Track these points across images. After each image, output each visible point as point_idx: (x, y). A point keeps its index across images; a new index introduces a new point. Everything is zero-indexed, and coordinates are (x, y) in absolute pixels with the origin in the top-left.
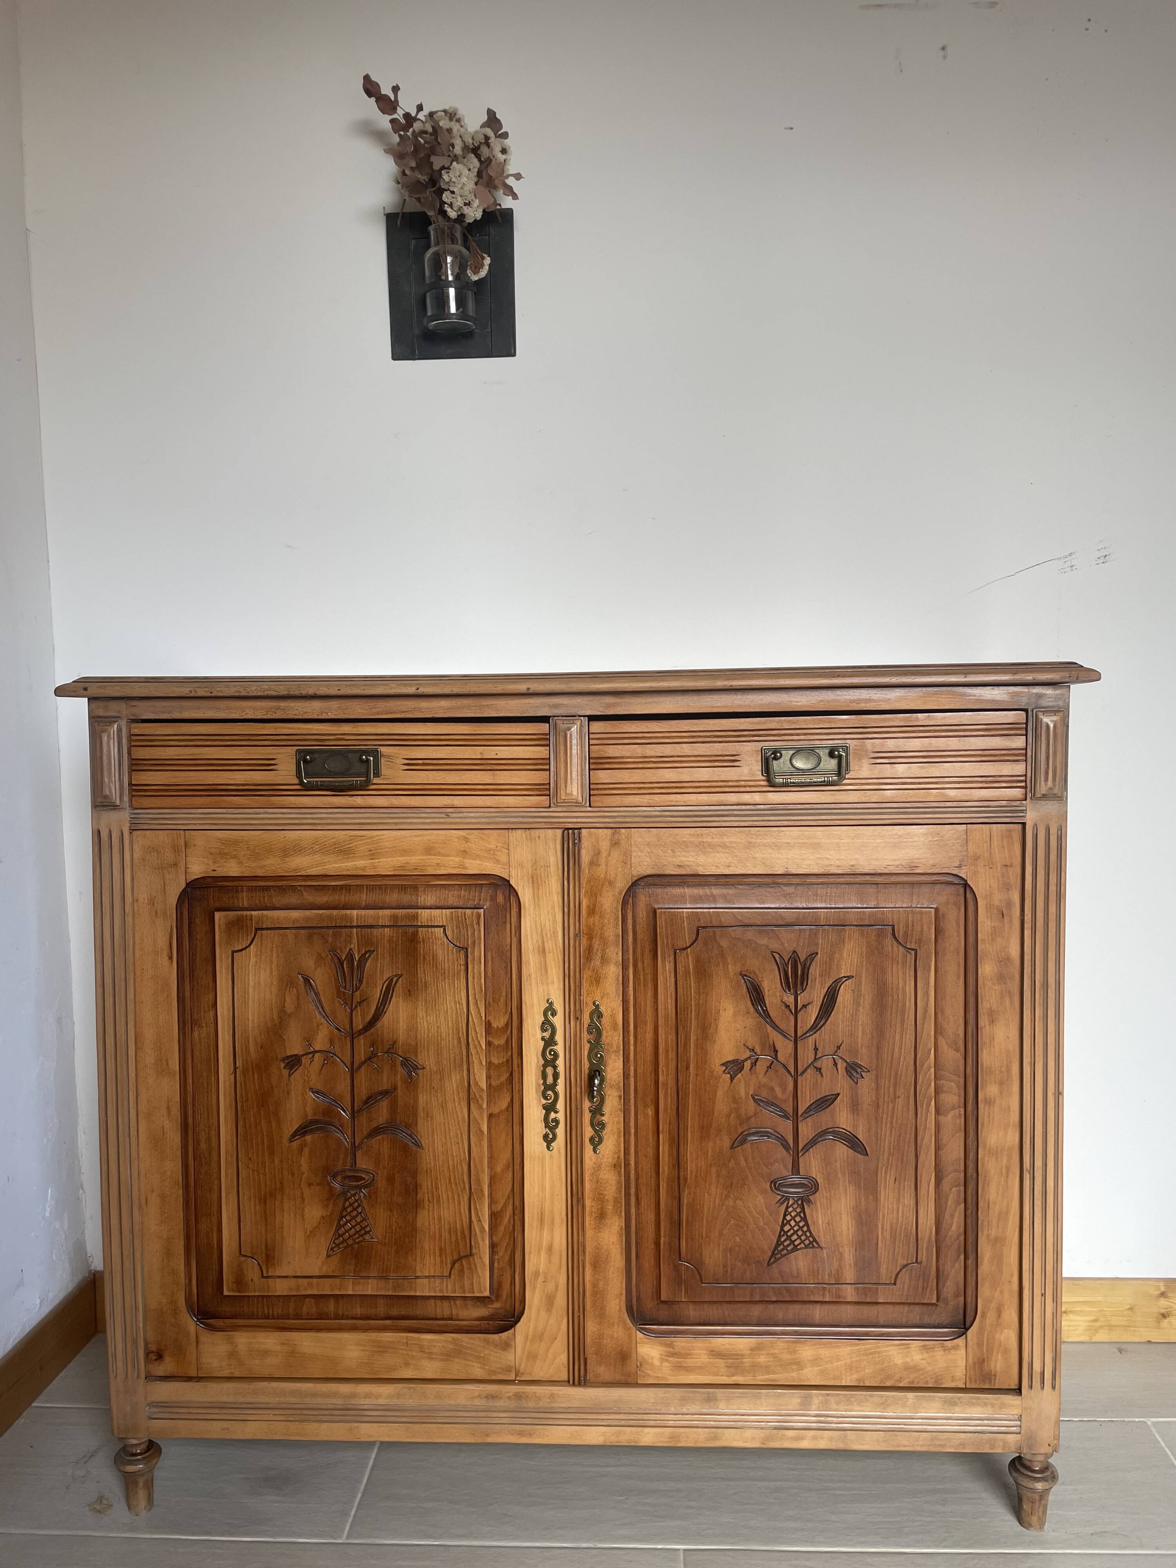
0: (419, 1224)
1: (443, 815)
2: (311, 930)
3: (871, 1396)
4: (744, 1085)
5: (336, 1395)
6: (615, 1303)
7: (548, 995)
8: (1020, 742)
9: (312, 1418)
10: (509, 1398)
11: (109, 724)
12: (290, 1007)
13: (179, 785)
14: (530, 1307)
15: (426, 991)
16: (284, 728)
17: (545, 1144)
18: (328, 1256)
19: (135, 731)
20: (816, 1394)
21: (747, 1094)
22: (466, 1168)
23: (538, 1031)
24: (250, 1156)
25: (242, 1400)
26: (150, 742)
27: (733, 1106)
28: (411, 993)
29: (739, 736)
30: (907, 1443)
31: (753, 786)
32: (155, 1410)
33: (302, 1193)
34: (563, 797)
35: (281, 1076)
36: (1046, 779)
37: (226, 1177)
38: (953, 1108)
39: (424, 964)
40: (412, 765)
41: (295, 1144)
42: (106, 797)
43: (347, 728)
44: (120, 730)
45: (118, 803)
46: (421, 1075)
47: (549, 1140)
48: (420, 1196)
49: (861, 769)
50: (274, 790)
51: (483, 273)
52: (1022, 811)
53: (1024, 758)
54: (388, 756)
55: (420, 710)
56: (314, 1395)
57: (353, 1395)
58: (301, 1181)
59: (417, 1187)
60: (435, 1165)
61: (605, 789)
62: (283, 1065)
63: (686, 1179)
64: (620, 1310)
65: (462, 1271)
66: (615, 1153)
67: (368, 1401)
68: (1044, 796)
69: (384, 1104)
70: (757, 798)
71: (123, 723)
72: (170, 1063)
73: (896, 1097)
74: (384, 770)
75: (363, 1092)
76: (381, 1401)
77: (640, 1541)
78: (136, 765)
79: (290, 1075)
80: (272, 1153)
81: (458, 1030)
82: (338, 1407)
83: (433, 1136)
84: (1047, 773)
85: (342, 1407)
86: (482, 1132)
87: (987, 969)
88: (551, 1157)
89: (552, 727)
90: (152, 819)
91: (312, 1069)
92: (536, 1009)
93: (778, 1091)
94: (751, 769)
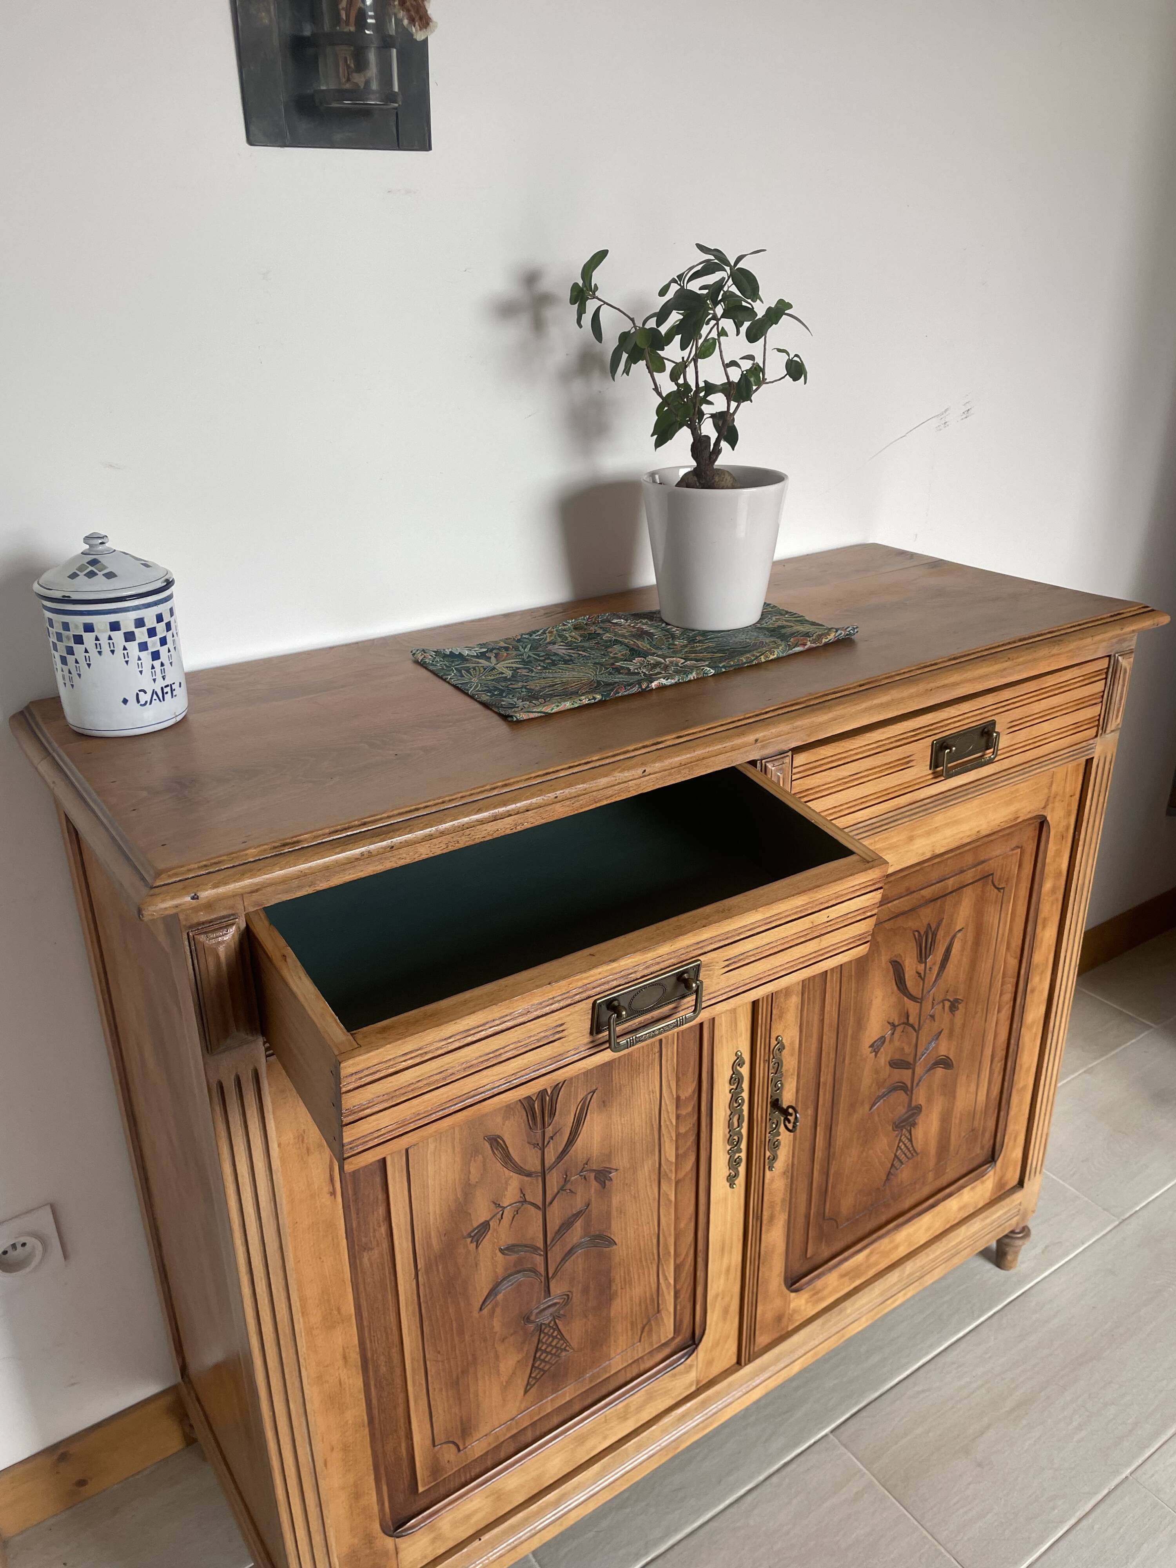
0: (612, 1314)
4: (883, 1056)
6: (777, 1279)
7: (737, 1047)
8: (1098, 687)
12: (474, 1176)
14: (710, 1325)
15: (620, 1094)
17: (728, 1184)
18: (526, 1392)
21: (885, 1061)
22: (655, 1241)
23: (727, 1085)
24: (439, 1349)
27: (875, 1076)
28: (604, 1104)
31: (921, 783)
33: (496, 1351)
35: (468, 1252)
37: (414, 1385)
38: (1007, 1003)
39: (619, 1068)
41: (485, 1311)
46: (614, 1179)
47: (731, 1180)
48: (614, 1288)
52: (1092, 747)
53: (1101, 700)
58: (494, 1341)
59: (610, 1282)
60: (627, 1255)
62: (469, 1240)
63: (834, 1153)
64: (780, 1284)
65: (651, 1330)
66: (786, 1161)
68: (1111, 731)
69: (579, 1224)
70: (923, 793)
72: (343, 1311)
73: (976, 1013)
75: (554, 1223)
77: (796, 1445)
79: (477, 1247)
80: (461, 1333)
81: (651, 1118)
83: (626, 1229)
86: (670, 1201)
88: (733, 1193)
91: (501, 1230)
92: (725, 1068)
93: (907, 1050)
94: (921, 766)
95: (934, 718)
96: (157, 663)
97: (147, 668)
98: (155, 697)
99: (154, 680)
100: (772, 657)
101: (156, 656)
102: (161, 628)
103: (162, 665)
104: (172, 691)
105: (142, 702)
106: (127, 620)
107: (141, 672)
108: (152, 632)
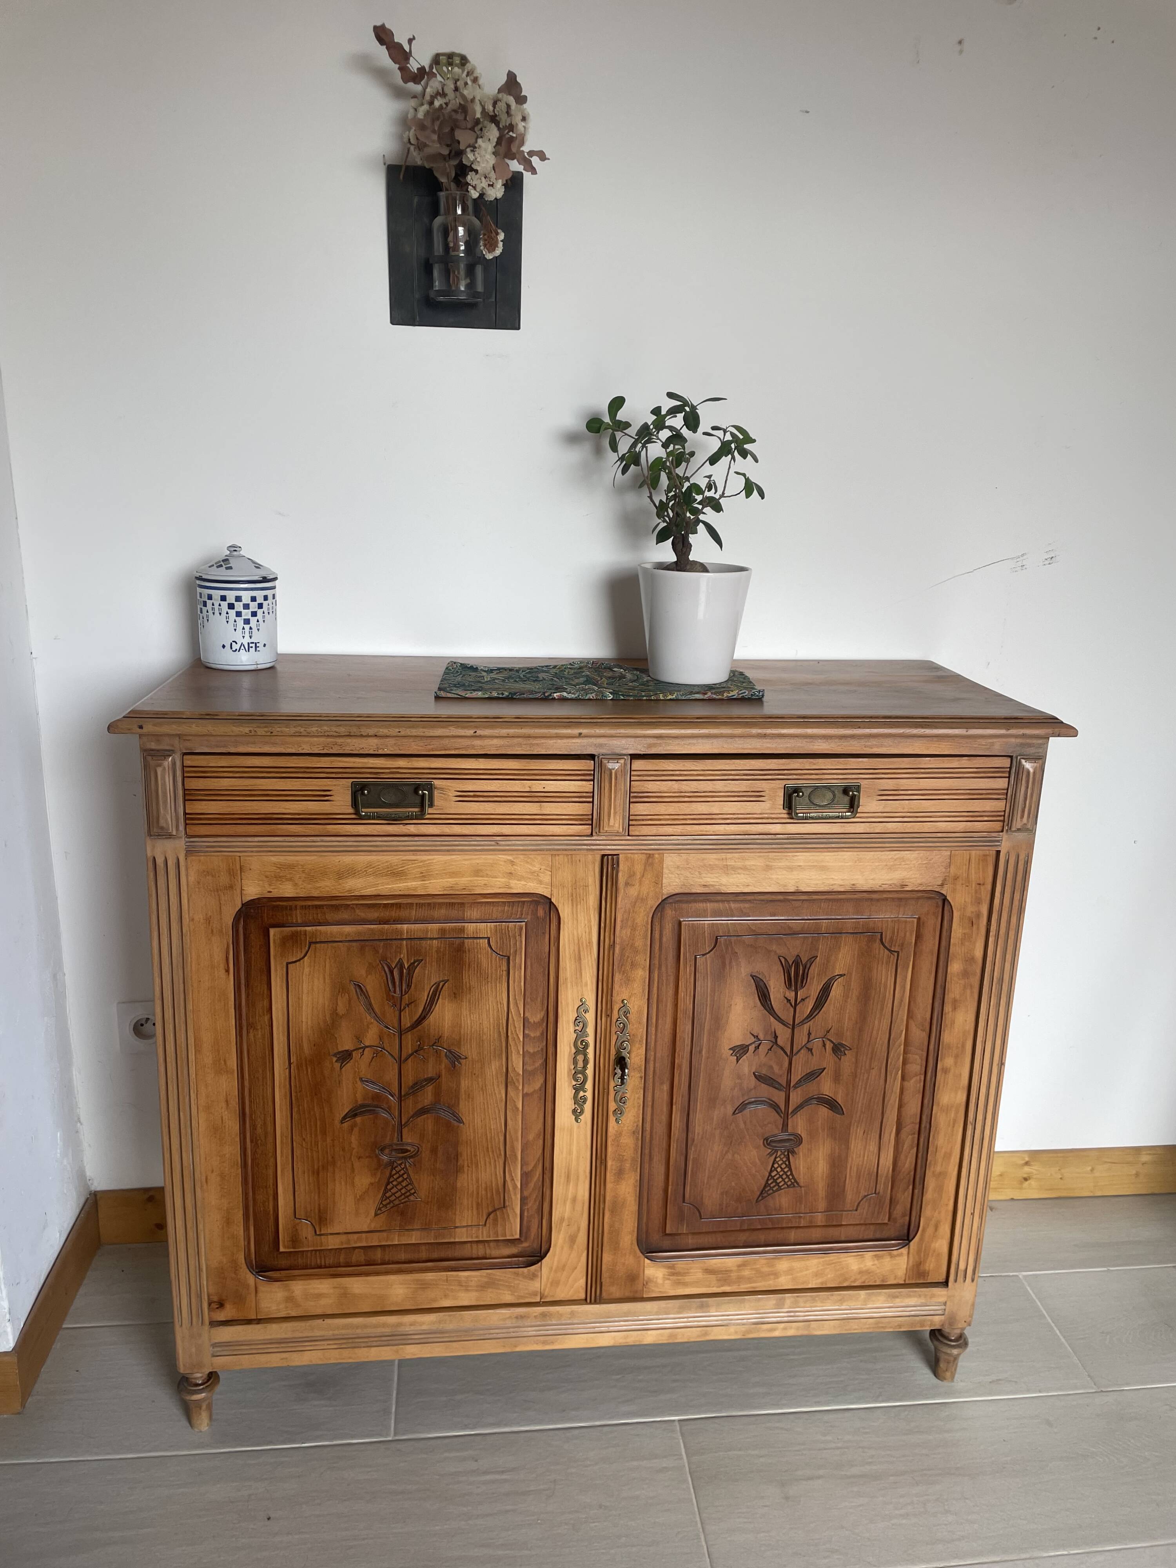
0: (459, 1185)
1: (493, 843)
2: (363, 943)
3: (832, 1295)
4: (747, 1065)
5: (384, 1325)
6: (628, 1238)
7: (582, 995)
8: (1002, 783)
9: (363, 1345)
10: (535, 1317)
11: (163, 758)
12: (341, 1009)
13: (233, 814)
14: (555, 1245)
15: (470, 993)
16: (340, 761)
17: (574, 1117)
18: (376, 1215)
19: (187, 763)
20: (788, 1297)
21: (750, 1071)
22: (502, 1138)
23: (572, 1025)
24: (304, 1136)
25: (301, 1335)
26: (203, 773)
27: (738, 1081)
28: (457, 994)
29: (764, 775)
30: (856, 1327)
31: (774, 818)
32: (219, 1349)
33: (353, 1165)
34: (606, 829)
35: (333, 1069)
36: (1022, 817)
37: (282, 1156)
38: (916, 1075)
39: (469, 970)
40: (464, 796)
41: (346, 1125)
42: (162, 828)
43: (402, 763)
44: (174, 763)
45: (174, 833)
46: (463, 1064)
47: (577, 1114)
48: (460, 1162)
49: (868, 804)
50: (329, 818)
51: (498, 251)
52: (998, 841)
53: (1005, 797)
54: (442, 789)
55: (473, 747)
56: (365, 1326)
57: (400, 1324)
58: (351, 1155)
59: (457, 1156)
60: (474, 1137)
61: (643, 820)
62: (335, 1059)
63: (693, 1140)
64: (632, 1244)
65: (496, 1220)
66: (635, 1122)
67: (412, 1328)
68: (1019, 830)
69: (429, 1090)
70: (777, 828)
71: (177, 757)
72: (228, 1063)
73: (871, 1068)
74: (436, 802)
75: (409, 1078)
76: (424, 1327)
77: (641, 1416)
78: (189, 795)
79: (341, 1068)
80: (324, 1133)
81: (498, 1025)
82: (387, 1334)
83: (473, 1114)
84: (1023, 811)
85: (390, 1334)
86: (517, 1109)
87: (955, 967)
88: (579, 1127)
89: (597, 765)
90: (208, 847)
91: (362, 1064)
92: (570, 1008)
93: (776, 1069)
94: (774, 804)
95: (783, 764)
96: (247, 627)
97: (239, 628)
98: (242, 647)
99: (244, 637)
100: (670, 697)
101: (247, 622)
102: (253, 606)
103: (251, 628)
104: (256, 647)
105: (234, 649)
106: (231, 596)
107: (235, 630)
108: (246, 606)
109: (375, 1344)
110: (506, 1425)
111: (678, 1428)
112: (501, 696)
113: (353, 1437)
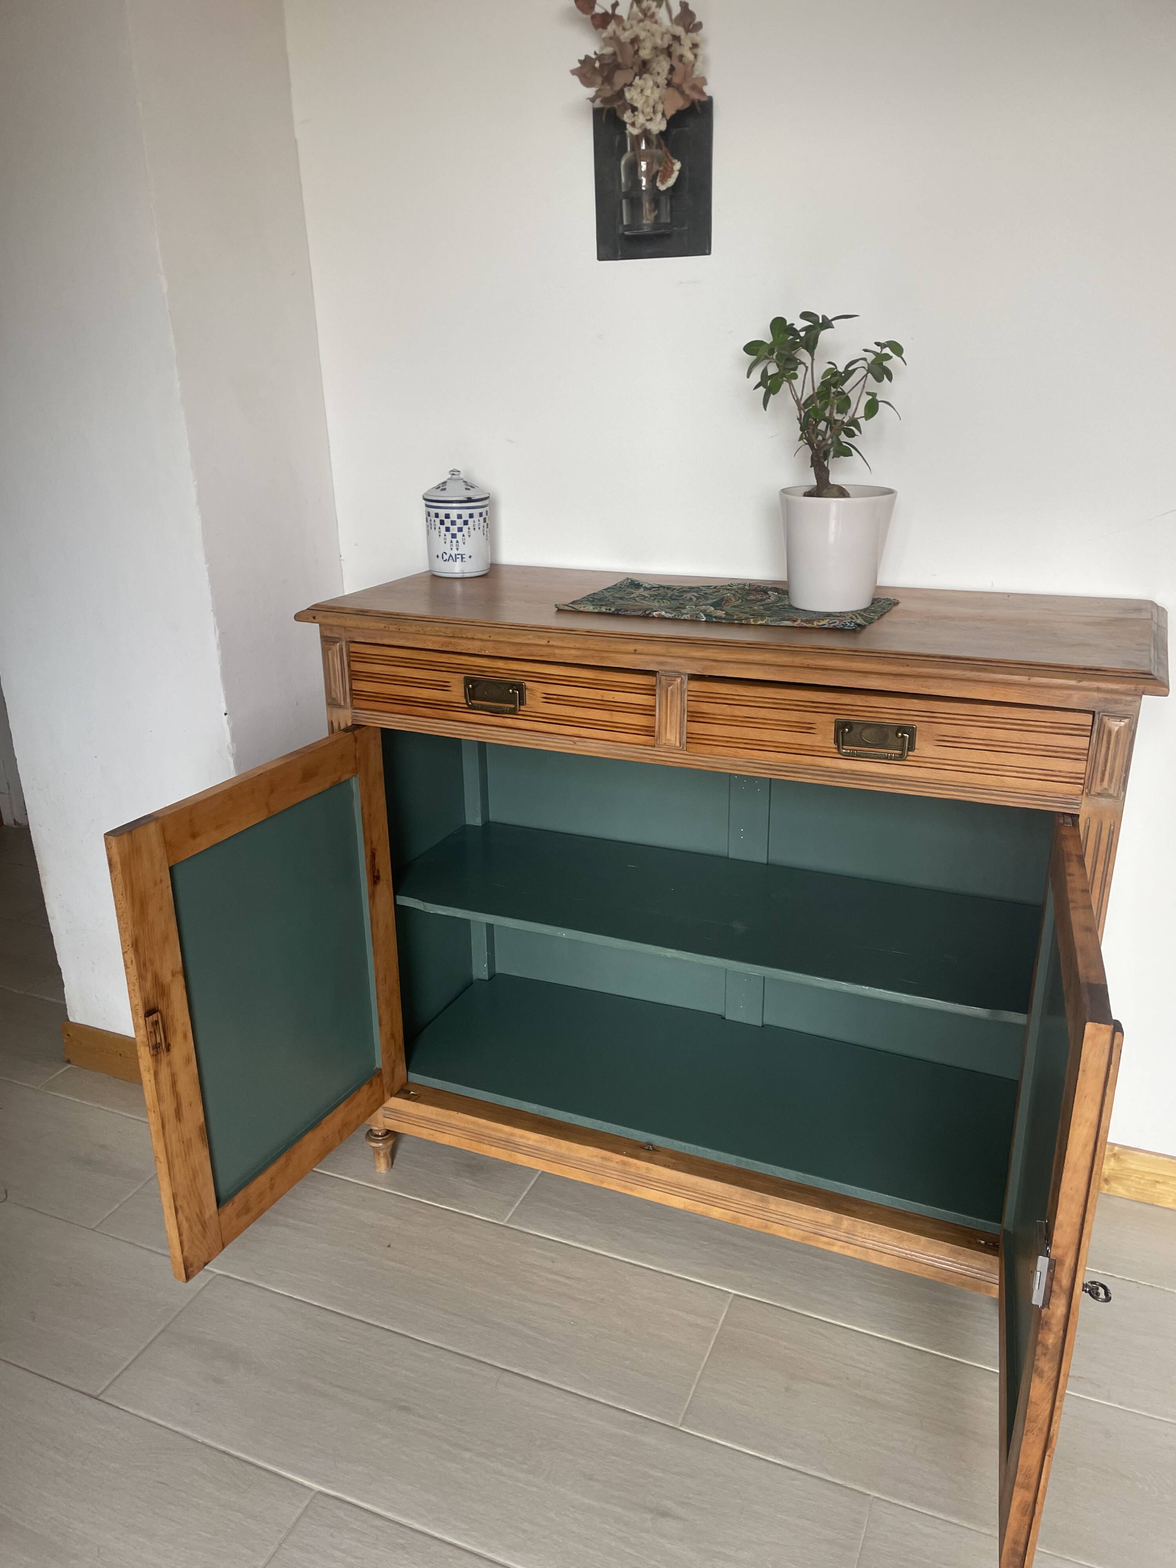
1: (571, 743)
3: (891, 1231)
5: (501, 1131)
8: (1083, 742)
9: (486, 1142)
10: (617, 1162)
11: (333, 643)
13: (384, 694)
16: (455, 658)
19: (352, 649)
20: (846, 1218)
25: (441, 1119)
26: (363, 659)
29: (815, 708)
30: (917, 1270)
31: (825, 752)
32: (388, 1112)
34: (664, 742)
36: (1102, 780)
40: (549, 699)
42: (334, 699)
43: (500, 664)
44: (341, 649)
45: (342, 704)
49: (924, 748)
50: (448, 706)
51: (671, 182)
52: (1077, 804)
53: (1086, 758)
54: (531, 690)
55: (554, 655)
56: (487, 1127)
57: (512, 1134)
61: (699, 739)
67: (522, 1140)
68: (1099, 794)
70: (828, 762)
71: (344, 644)
74: (528, 701)
76: (530, 1143)
78: (354, 676)
82: (503, 1139)
84: (1103, 774)
85: (505, 1140)
89: (658, 681)
90: (367, 718)
94: (824, 737)
95: (834, 698)
96: (454, 540)
97: (448, 541)
98: (451, 558)
99: (452, 549)
100: (760, 622)
101: (454, 536)
102: (459, 523)
103: (457, 542)
104: (462, 558)
105: (445, 559)
106: (442, 513)
107: (445, 542)
108: (453, 523)
109: (495, 1144)
110: (592, 1246)
111: (730, 1300)
112: (608, 611)
113: (476, 1213)
